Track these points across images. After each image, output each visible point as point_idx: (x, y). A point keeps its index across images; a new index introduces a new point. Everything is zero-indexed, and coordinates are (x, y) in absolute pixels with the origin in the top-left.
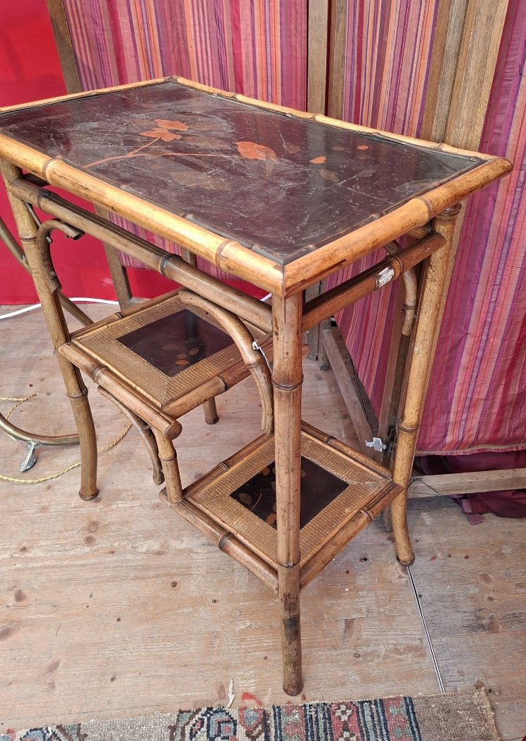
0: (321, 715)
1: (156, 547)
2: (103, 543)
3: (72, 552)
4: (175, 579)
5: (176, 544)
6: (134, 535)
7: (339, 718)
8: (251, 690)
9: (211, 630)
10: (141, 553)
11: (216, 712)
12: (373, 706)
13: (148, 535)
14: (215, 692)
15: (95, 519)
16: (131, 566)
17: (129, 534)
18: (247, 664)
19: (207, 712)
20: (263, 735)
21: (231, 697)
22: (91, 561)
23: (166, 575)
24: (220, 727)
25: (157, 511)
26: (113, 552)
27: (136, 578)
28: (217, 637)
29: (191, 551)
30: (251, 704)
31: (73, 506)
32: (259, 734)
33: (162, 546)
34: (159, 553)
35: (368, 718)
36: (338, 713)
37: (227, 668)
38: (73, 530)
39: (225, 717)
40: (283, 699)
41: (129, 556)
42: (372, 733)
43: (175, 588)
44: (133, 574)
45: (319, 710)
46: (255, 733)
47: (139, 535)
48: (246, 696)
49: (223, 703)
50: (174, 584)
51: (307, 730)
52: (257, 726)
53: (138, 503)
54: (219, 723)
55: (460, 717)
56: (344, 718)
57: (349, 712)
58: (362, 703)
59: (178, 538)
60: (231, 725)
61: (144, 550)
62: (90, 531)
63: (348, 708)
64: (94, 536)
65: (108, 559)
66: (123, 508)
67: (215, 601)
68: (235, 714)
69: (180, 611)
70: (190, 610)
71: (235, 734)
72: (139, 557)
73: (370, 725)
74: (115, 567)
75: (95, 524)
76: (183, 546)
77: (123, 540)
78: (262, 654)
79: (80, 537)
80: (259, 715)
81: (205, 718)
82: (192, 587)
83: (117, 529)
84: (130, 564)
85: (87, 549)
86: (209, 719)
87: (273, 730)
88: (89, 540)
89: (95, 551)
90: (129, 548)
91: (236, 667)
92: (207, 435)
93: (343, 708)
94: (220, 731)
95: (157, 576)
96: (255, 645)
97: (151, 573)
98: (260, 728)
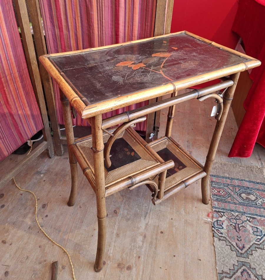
0: (215, 197)
1: (140, 238)
2: (132, 261)
3: (134, 277)
4: (160, 231)
5: (142, 230)
6: (132, 246)
7: (216, 192)
8: (206, 214)
9: (183, 222)
10: (143, 244)
11: (214, 225)
12: (213, 184)
13: (134, 240)
14: (207, 225)
15: (116, 265)
16: (149, 249)
17: (131, 249)
18: (197, 213)
19: (214, 228)
20: (221, 213)
21: (209, 220)
22: (141, 267)
23: (157, 235)
24: (219, 225)
25: (121, 235)
26: (139, 257)
27: (156, 248)
28: (186, 221)
29: (147, 224)
30: (211, 215)
31: (103, 277)
32: (221, 214)
33: (141, 235)
34: (145, 237)
35: (216, 186)
36: (215, 192)
37: (198, 220)
38: (120, 277)
39: (216, 223)
40: (209, 205)
41: (143, 250)
42: (220, 186)
43: (164, 232)
44: (153, 249)
45: (214, 197)
46: (221, 215)
47: (133, 244)
48: (208, 216)
49: (210, 223)
50: (162, 232)
51: (220, 201)
52: (219, 214)
53: (113, 244)
54: (218, 225)
55: (216, 167)
56: (216, 191)
57: (214, 190)
58: (212, 186)
59: (138, 228)
60: (219, 221)
61: (141, 243)
62: (124, 268)
63: (213, 190)
64: (127, 266)
65: (142, 259)
66: (113, 250)
67: (172, 219)
68: (215, 220)
69: (174, 232)
70: (174, 228)
71: (221, 221)
72: (145, 245)
73: (218, 186)
74: (147, 257)
75: (119, 265)
76: (144, 227)
77: (133, 252)
78: (194, 209)
79: (126, 272)
80: (215, 213)
81: (216, 229)
82: (164, 226)
83: (126, 254)
84: (147, 250)
85: (134, 269)
86: (216, 228)
87: (220, 210)
88: (129, 268)
89: (136, 266)
90: (138, 250)
91: (198, 217)
93: (213, 191)
94: (220, 225)
95: (156, 239)
96: (191, 209)
97: (154, 241)
98: (219, 213)
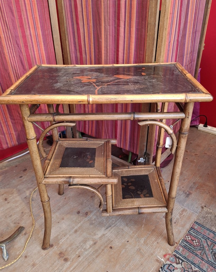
0: (185, 243)
1: (91, 243)
2: (72, 256)
3: (65, 268)
4: (110, 246)
5: (97, 237)
6: (79, 245)
7: (189, 240)
8: (164, 253)
9: (136, 249)
10: (89, 248)
11: (164, 267)
12: (192, 230)
13: (85, 241)
14: (157, 263)
15: (59, 252)
16: (91, 255)
17: (78, 247)
18: (155, 248)
19: (162, 269)
20: (180, 260)
21: (163, 260)
22: (75, 265)
23: (106, 247)
24: (169, 269)
25: (78, 233)
26: (79, 256)
27: (97, 257)
28: (140, 250)
29: (104, 235)
30: (167, 257)
31: (44, 255)
32: (179, 261)
33: (93, 241)
34: (95, 244)
35: (194, 234)
36: (188, 239)
37: (152, 254)
38: (55, 262)
39: (167, 266)
40: (173, 248)
41: (86, 253)
42: (198, 236)
43: (113, 248)
44: (94, 257)
45: (183, 242)
46: (178, 262)
47: (82, 244)
48: (165, 256)
49: (162, 263)
50: (111, 248)
51: (187, 249)
52: (176, 260)
53: (68, 236)
54: (168, 268)
55: (207, 217)
56: (190, 239)
57: (189, 236)
58: (189, 232)
59: (95, 234)
60: (171, 266)
61: (88, 246)
62: (63, 257)
63: (188, 236)
64: (66, 257)
65: (80, 259)
66: (65, 241)
67: (128, 241)
68: (168, 262)
69: (122, 253)
70: (124, 250)
71: (174, 267)
72: (90, 250)
73: (196, 235)
74: (85, 260)
75: (61, 253)
76: (100, 236)
77: (78, 250)
78: (155, 243)
79: (62, 261)
80: (174, 257)
81: (163, 271)
82: (117, 243)
83: (71, 248)
84: (90, 254)
85: (69, 263)
86: (164, 270)
87: (180, 257)
88: (66, 260)
89: (72, 261)
90: (83, 250)
91: (154, 252)
92: (65, 199)
93: (187, 237)
94: (170, 270)
95: (103, 250)
96: (151, 242)
97: (100, 251)
98: (177, 259)
